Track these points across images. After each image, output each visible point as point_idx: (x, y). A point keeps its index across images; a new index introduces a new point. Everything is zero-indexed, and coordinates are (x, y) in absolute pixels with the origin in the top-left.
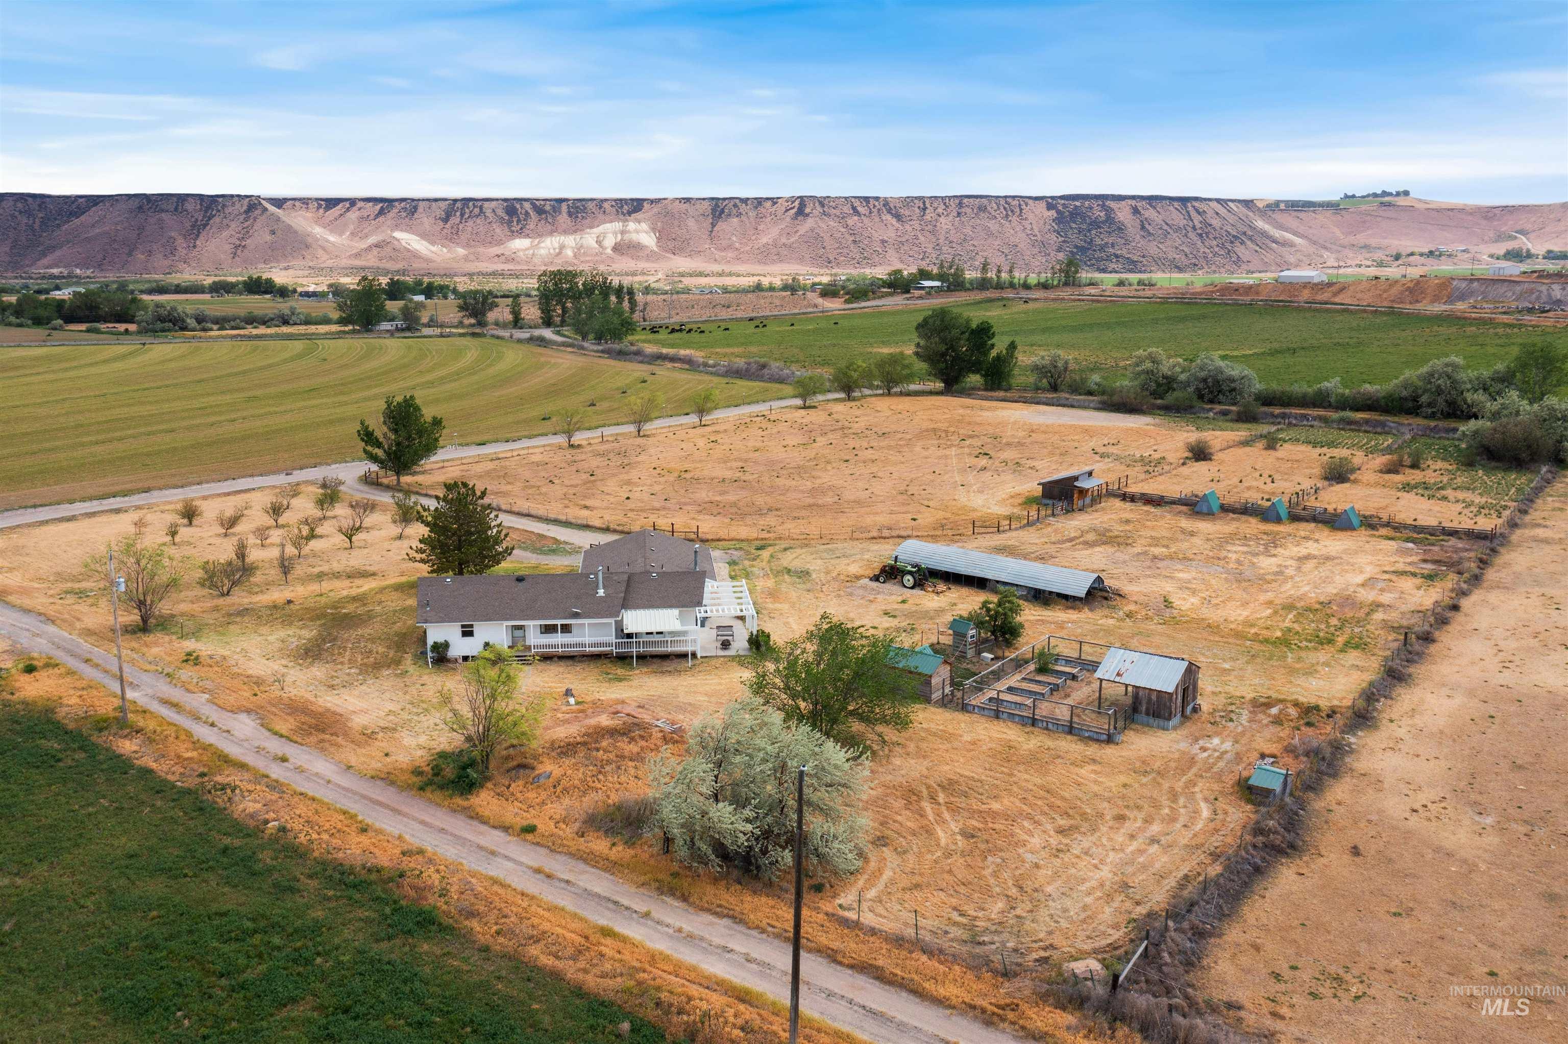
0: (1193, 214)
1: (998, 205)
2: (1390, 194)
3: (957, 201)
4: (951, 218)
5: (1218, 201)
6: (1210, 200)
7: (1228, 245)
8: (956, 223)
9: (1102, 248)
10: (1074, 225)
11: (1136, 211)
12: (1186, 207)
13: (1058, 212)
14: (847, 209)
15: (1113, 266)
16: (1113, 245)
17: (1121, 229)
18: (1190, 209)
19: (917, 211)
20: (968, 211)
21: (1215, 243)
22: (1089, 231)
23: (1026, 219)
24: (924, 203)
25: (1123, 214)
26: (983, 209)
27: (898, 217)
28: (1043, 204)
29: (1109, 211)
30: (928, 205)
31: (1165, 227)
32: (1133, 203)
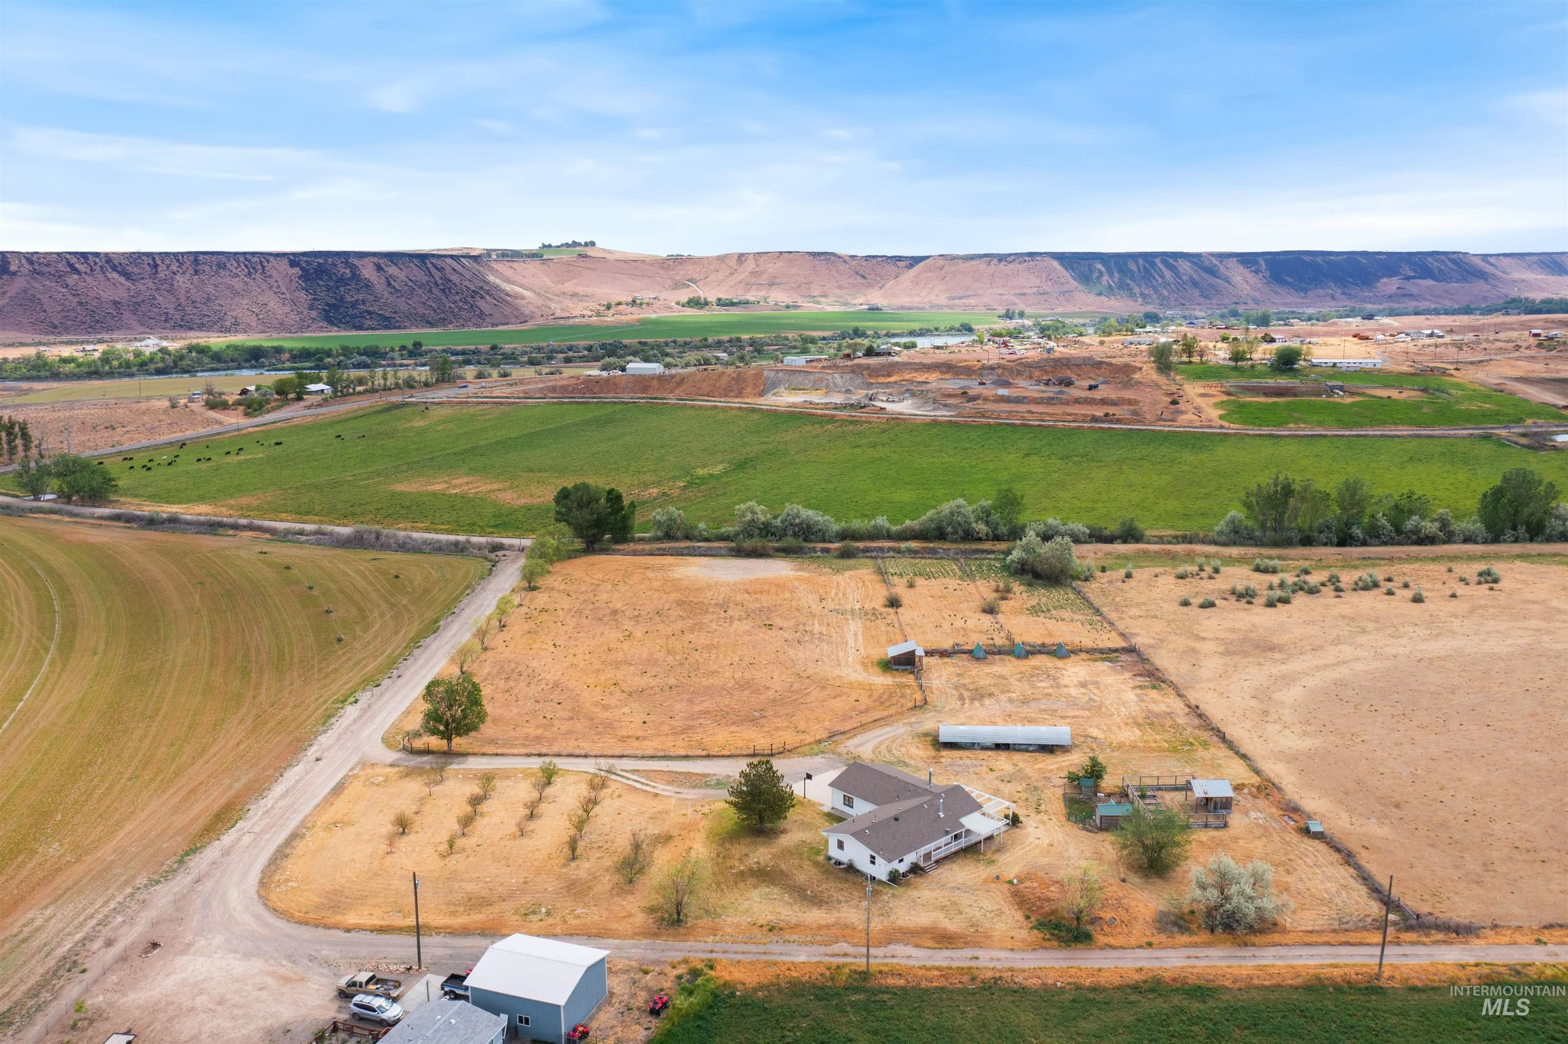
0: (433, 270)
1: (238, 262)
2: (580, 244)
3: (192, 258)
4: (188, 276)
5: (452, 257)
6: (445, 256)
7: (469, 299)
8: (196, 282)
9: (354, 305)
10: (321, 283)
11: (379, 268)
12: (425, 264)
13: (302, 269)
14: (62, 267)
15: (368, 323)
16: (364, 302)
17: (368, 285)
18: (429, 265)
19: (148, 268)
20: (207, 268)
21: (458, 298)
22: (338, 288)
23: (270, 276)
24: (154, 259)
25: (368, 271)
26: (221, 266)
27: (127, 275)
28: (285, 263)
29: (353, 268)
30: (159, 262)
31: (410, 283)
32: (376, 260)
